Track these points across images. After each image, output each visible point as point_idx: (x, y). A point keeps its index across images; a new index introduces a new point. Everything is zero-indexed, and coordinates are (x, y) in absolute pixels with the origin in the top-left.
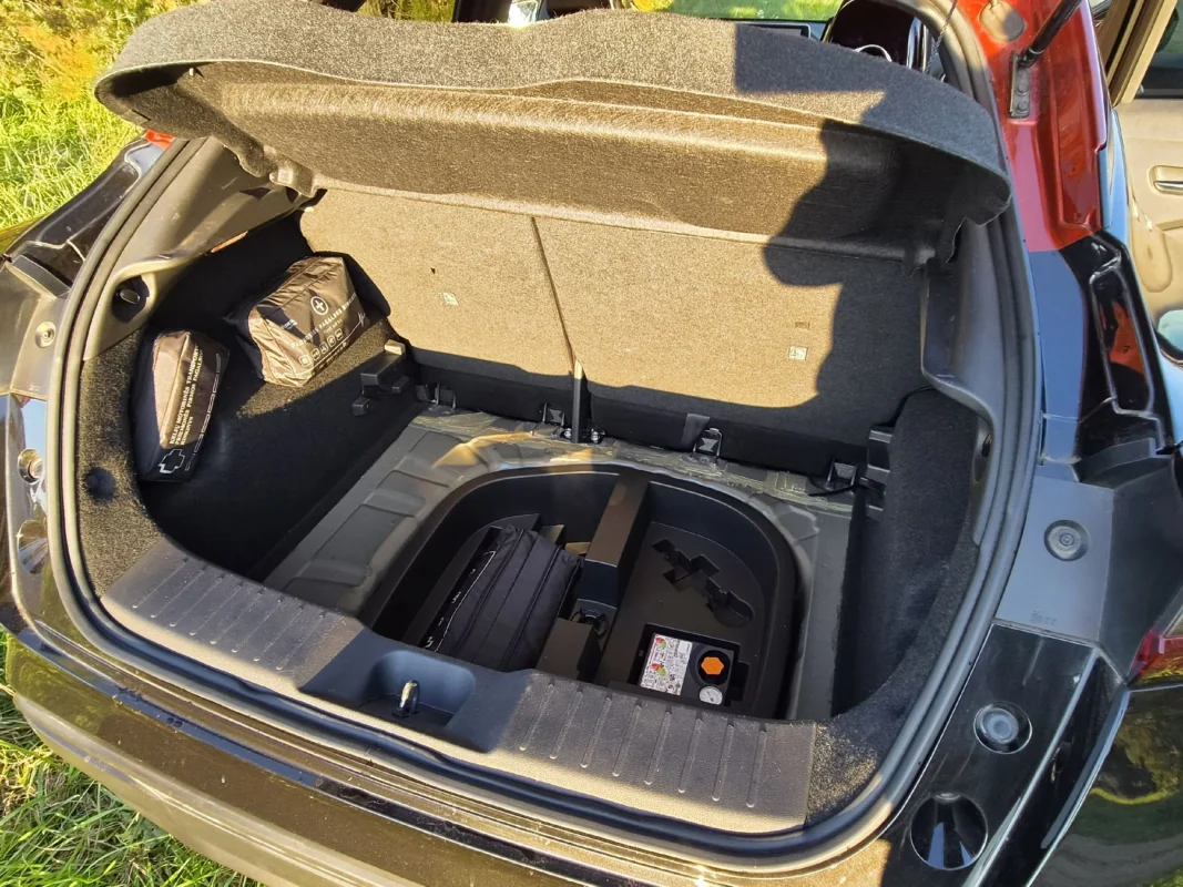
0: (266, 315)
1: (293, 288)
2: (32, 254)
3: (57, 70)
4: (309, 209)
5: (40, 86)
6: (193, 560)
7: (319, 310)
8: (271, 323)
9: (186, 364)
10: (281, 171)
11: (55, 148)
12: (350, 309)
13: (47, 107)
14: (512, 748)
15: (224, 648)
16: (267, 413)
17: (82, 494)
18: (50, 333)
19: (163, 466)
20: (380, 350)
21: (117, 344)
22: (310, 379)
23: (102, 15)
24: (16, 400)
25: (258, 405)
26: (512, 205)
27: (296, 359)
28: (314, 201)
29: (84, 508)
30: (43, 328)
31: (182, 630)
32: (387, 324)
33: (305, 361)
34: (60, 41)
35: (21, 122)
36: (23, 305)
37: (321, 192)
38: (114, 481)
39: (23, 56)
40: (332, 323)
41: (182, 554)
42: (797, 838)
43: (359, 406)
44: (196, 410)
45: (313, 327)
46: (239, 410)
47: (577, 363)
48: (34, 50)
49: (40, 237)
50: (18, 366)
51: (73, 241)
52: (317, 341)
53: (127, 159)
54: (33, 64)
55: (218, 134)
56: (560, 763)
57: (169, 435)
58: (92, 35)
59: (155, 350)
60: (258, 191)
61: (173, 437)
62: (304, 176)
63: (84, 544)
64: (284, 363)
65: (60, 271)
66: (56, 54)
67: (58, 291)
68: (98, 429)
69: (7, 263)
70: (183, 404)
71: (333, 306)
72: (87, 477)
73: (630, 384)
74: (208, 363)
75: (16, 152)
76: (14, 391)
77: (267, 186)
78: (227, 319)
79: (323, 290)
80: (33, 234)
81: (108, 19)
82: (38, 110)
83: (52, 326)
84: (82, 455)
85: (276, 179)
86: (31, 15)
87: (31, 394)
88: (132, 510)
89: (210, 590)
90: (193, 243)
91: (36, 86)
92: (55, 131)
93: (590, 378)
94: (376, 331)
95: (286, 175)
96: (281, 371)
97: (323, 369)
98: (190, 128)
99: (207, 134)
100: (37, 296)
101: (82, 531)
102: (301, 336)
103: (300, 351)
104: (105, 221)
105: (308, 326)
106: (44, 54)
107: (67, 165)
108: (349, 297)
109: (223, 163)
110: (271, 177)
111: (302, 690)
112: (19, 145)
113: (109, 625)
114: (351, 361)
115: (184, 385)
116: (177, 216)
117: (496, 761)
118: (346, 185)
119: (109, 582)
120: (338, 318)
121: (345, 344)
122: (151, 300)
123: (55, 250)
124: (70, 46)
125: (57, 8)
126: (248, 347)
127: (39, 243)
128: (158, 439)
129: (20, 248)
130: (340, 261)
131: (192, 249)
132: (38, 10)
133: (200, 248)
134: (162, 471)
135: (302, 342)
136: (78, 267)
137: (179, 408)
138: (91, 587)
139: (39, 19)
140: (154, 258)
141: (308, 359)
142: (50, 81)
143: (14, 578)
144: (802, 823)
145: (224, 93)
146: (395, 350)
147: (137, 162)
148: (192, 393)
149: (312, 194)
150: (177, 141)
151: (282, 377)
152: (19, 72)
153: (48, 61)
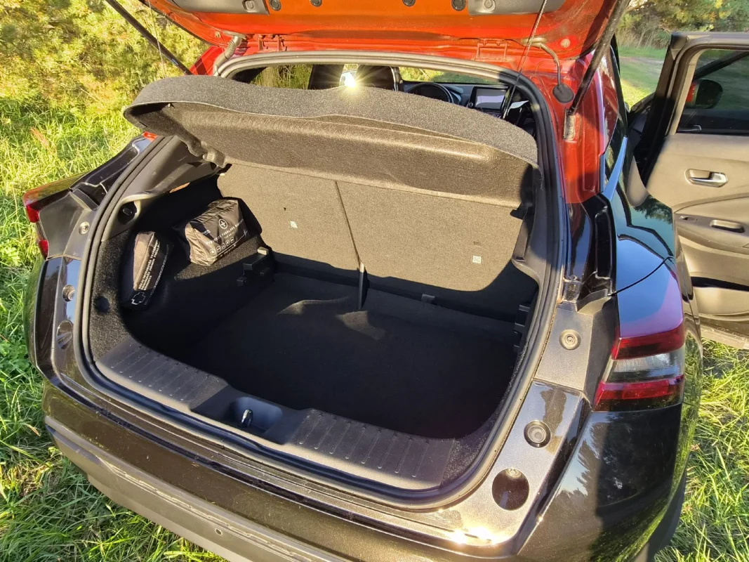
0: (194, 226)
1: (210, 214)
2: (83, 188)
3: (94, 99)
4: (222, 174)
5: (85, 107)
6: (144, 347)
7: (223, 226)
8: (197, 231)
9: (151, 248)
10: (209, 154)
11: (90, 141)
12: (239, 227)
13: (87, 119)
14: (295, 443)
15: (155, 389)
16: (191, 279)
17: (93, 309)
18: (86, 227)
19: (133, 300)
20: (254, 252)
21: (118, 235)
22: (215, 262)
23: (124, 70)
24: (66, 261)
25: (186, 275)
26: (323, 175)
27: (208, 250)
28: (225, 170)
29: (93, 316)
30: (83, 225)
31: (135, 380)
32: (260, 239)
33: (213, 252)
34: (98, 83)
35: (72, 127)
36: (75, 213)
37: (229, 166)
38: (109, 305)
39: (77, 91)
40: (229, 233)
41: (139, 344)
42: (436, 492)
43: (240, 281)
44: (154, 273)
45: (218, 235)
46: (176, 275)
47: (362, 264)
48: (84, 88)
49: (87, 180)
50: (69, 243)
51: (103, 183)
52: (220, 242)
53: (133, 145)
54: (83, 96)
55: (179, 134)
56: (319, 451)
57: (139, 284)
58: (117, 81)
59: (136, 240)
60: (196, 163)
61: (140, 286)
62: (220, 157)
63: (91, 335)
64: (201, 252)
65: (94, 198)
66: (96, 91)
67: (92, 207)
68: (105, 276)
69: (70, 192)
70: (148, 269)
71: (230, 225)
72: (96, 300)
73: (390, 275)
74: (162, 249)
75: (68, 143)
76: (65, 255)
77: (201, 161)
78: (173, 228)
79: (225, 215)
80: (84, 179)
81: (127, 73)
82: (82, 121)
83: (88, 224)
84: (94, 288)
85: (206, 158)
86: (85, 70)
87: (73, 257)
88: (115, 320)
89: (151, 361)
90: (161, 187)
91: (82, 107)
92: (90, 132)
93: (369, 272)
94: (254, 241)
95: (211, 156)
96: (199, 257)
97: (222, 257)
98: (166, 131)
99: (173, 134)
100: (82, 209)
101: (91, 327)
102: (211, 238)
103: (211, 246)
104: (119, 175)
105: (216, 234)
106: (89, 90)
107: (95, 151)
108: (239, 221)
109: (181, 148)
110: (204, 157)
111: (192, 410)
112: (70, 139)
113: (98, 375)
114: (238, 256)
115: (149, 259)
116: (155, 173)
117: (288, 449)
118: (241, 162)
119: (100, 355)
120: (232, 231)
121: (235, 245)
122: (137, 214)
123: (94, 188)
124: (104, 86)
125: (100, 66)
126: (184, 244)
127: (87, 184)
128: (133, 286)
129: (77, 186)
130: (236, 202)
131: (160, 190)
132: (89, 67)
133: (165, 190)
134: (133, 303)
135: (211, 242)
136: (103, 197)
137: (145, 270)
138: (92, 357)
139: (89, 72)
140: (141, 193)
141: (214, 251)
142: (91, 105)
143: (53, 351)
144: (439, 485)
145: (183, 115)
146: (263, 252)
147: (138, 147)
148: (153, 263)
149: (223, 166)
150: (158, 137)
151: (200, 260)
152: (74, 99)
153: (91, 95)
